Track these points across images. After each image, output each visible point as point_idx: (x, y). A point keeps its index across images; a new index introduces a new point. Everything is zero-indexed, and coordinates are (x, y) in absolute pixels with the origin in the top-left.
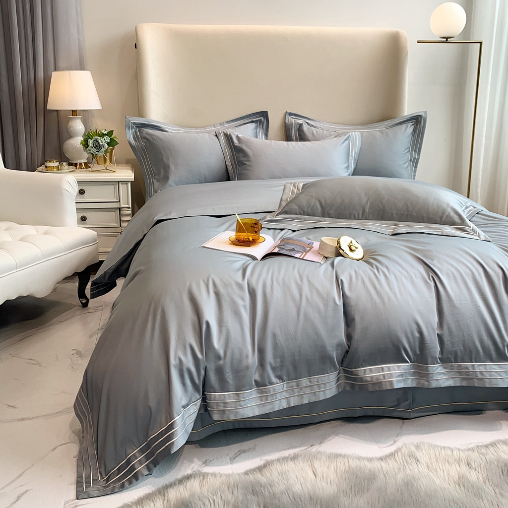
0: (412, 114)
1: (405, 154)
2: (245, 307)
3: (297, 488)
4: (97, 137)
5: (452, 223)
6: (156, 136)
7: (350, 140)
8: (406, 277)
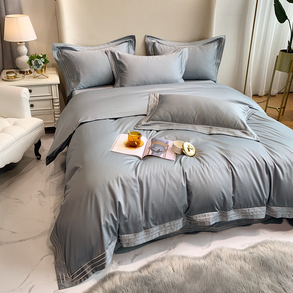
0: (218, 37)
1: (213, 61)
2: (137, 191)
3: (166, 280)
4: (37, 59)
5: (240, 129)
6: (70, 55)
7: (182, 54)
8: (217, 169)
